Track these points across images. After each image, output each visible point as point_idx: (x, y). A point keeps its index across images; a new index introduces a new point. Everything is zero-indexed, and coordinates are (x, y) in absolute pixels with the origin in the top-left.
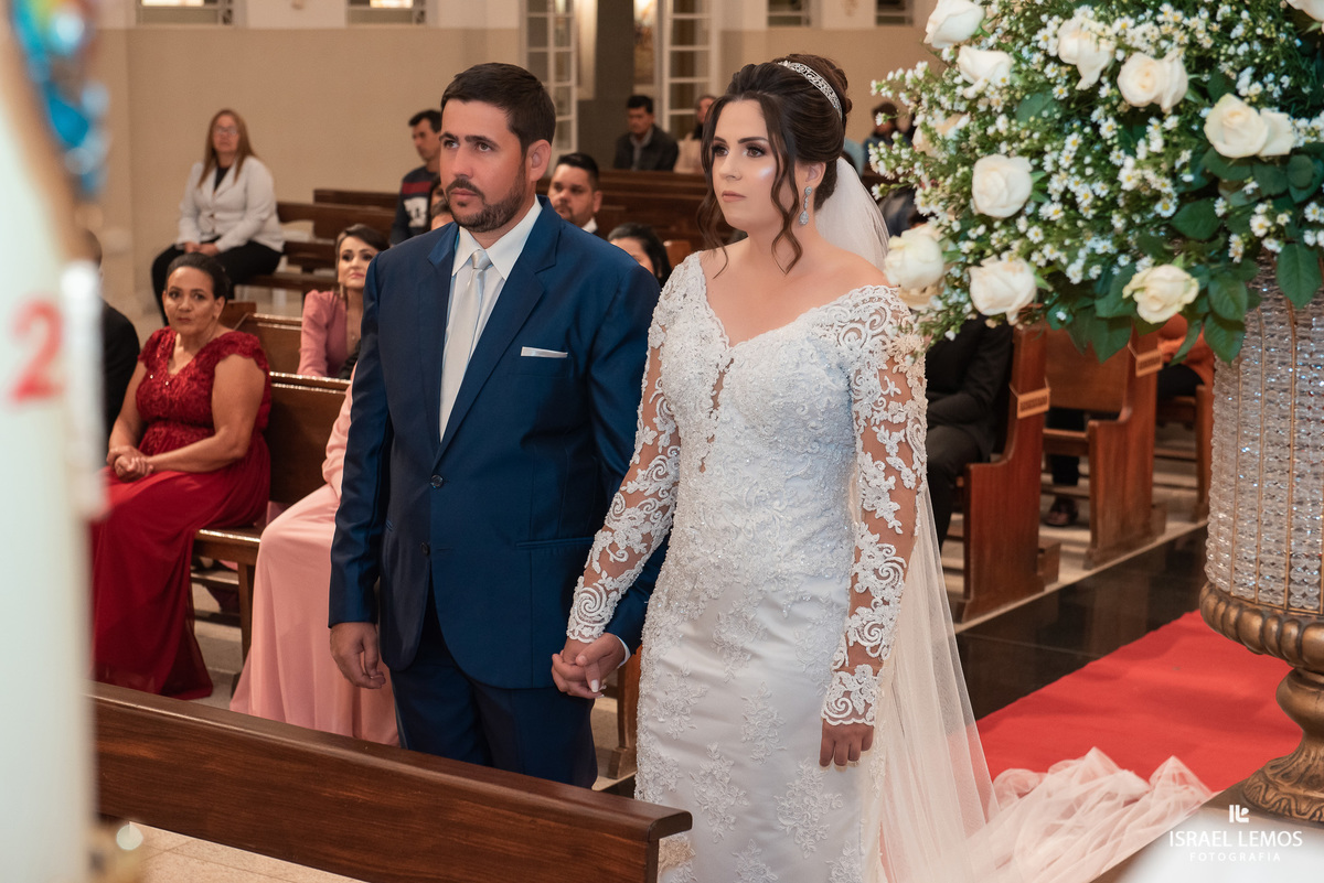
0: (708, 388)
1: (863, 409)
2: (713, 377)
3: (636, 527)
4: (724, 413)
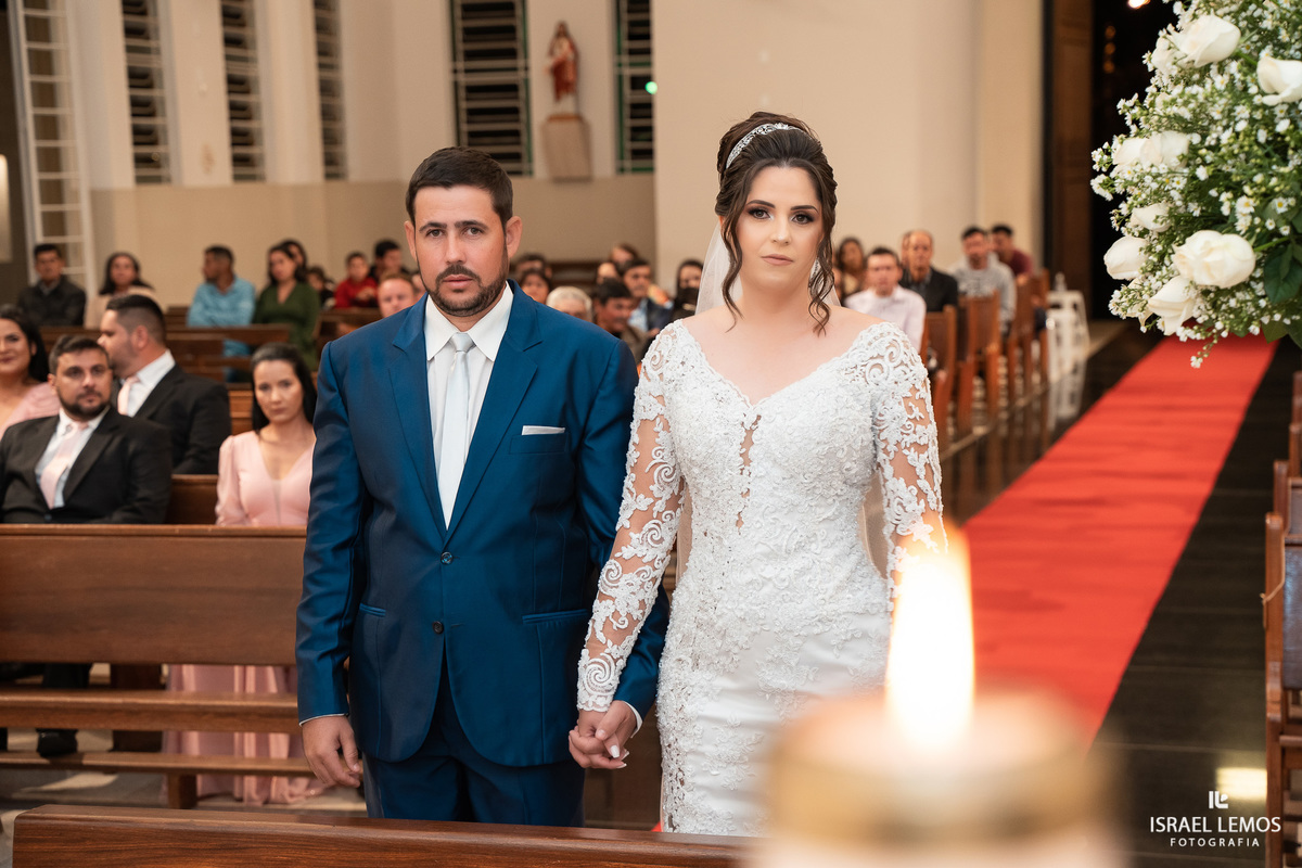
0: (736, 447)
1: (891, 434)
2: (741, 435)
4: (756, 468)
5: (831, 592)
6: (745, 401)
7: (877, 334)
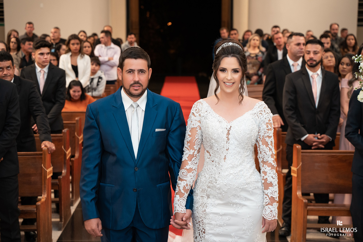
0: (225, 135)
1: (262, 134)
2: (226, 132)
3: (192, 179)
4: (231, 141)
5: (249, 176)
6: (226, 122)
7: (261, 104)
